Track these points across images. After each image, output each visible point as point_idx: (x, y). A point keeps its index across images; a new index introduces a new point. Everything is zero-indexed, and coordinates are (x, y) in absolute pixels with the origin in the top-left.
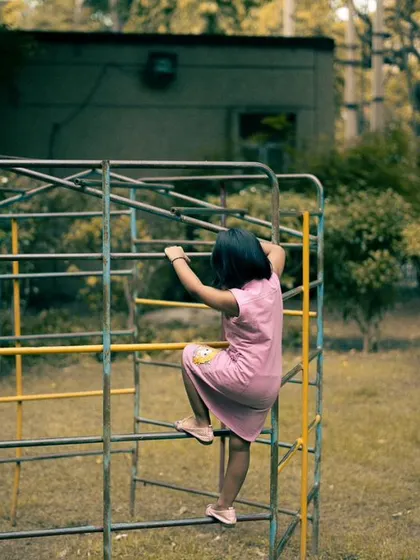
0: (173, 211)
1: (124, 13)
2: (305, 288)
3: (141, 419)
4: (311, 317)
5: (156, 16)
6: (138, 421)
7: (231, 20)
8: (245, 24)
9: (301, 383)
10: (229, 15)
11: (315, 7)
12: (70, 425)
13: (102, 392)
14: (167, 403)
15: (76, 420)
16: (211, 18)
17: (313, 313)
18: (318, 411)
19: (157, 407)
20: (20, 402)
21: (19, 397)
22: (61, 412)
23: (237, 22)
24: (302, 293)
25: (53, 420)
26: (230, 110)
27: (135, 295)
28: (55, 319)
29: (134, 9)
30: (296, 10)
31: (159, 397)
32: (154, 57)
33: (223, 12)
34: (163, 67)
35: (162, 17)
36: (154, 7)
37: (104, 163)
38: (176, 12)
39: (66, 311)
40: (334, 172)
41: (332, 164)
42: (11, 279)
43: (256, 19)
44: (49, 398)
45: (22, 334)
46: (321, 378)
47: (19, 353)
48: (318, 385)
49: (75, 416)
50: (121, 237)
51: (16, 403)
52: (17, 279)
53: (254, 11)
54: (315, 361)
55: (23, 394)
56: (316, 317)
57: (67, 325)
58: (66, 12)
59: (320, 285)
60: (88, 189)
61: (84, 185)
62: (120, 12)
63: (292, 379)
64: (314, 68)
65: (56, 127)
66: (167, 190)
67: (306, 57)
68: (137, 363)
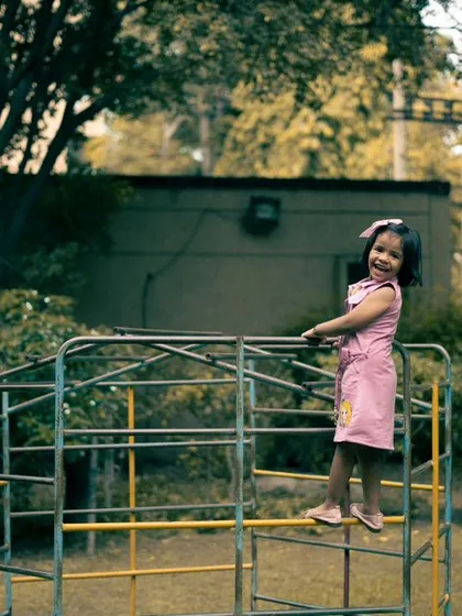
0: (305, 386)
1: (217, 149)
2: (434, 462)
3: (258, 595)
4: (440, 491)
5: (252, 151)
6: (255, 599)
7: (335, 157)
8: (350, 161)
9: (430, 560)
10: (332, 152)
11: (428, 145)
12: (174, 602)
13: (234, 566)
14: (275, 579)
15: (179, 596)
16: (312, 155)
17: (441, 488)
18: (447, 590)
19: (266, 583)
20: (134, 577)
21: (134, 572)
22: (163, 588)
23: (341, 159)
24: (432, 467)
25: (155, 596)
26: (337, 258)
27: (253, 466)
28: (151, 486)
29: (228, 144)
30: (407, 149)
31: (268, 574)
32: (256, 202)
33: (326, 149)
34: (265, 213)
35: (258, 152)
36: (251, 141)
37: (239, 339)
38: (274, 148)
39: (162, 477)
40: (451, 326)
41: (450, 317)
42: (126, 449)
43: (361, 155)
44: (151, 574)
45: (137, 505)
46: (449, 554)
47: (133, 529)
48: (446, 562)
49: (178, 593)
50: (225, 398)
51: (129, 578)
52: (132, 448)
53: (359, 148)
54: (444, 537)
55: (137, 569)
56: (444, 491)
57: (164, 492)
58: (153, 146)
59: (448, 458)
60: (219, 363)
61: (214, 359)
62: (212, 147)
63: (423, 556)
64: (429, 214)
65: (150, 277)
66: (290, 360)
67: (420, 201)
68: (255, 537)
